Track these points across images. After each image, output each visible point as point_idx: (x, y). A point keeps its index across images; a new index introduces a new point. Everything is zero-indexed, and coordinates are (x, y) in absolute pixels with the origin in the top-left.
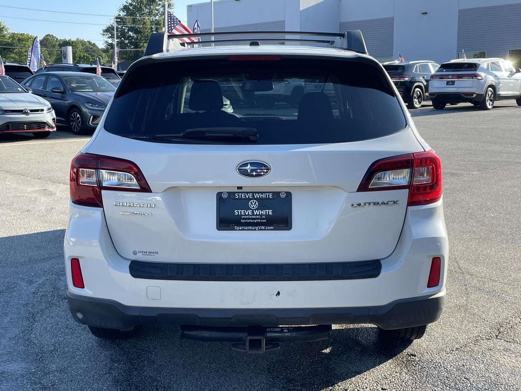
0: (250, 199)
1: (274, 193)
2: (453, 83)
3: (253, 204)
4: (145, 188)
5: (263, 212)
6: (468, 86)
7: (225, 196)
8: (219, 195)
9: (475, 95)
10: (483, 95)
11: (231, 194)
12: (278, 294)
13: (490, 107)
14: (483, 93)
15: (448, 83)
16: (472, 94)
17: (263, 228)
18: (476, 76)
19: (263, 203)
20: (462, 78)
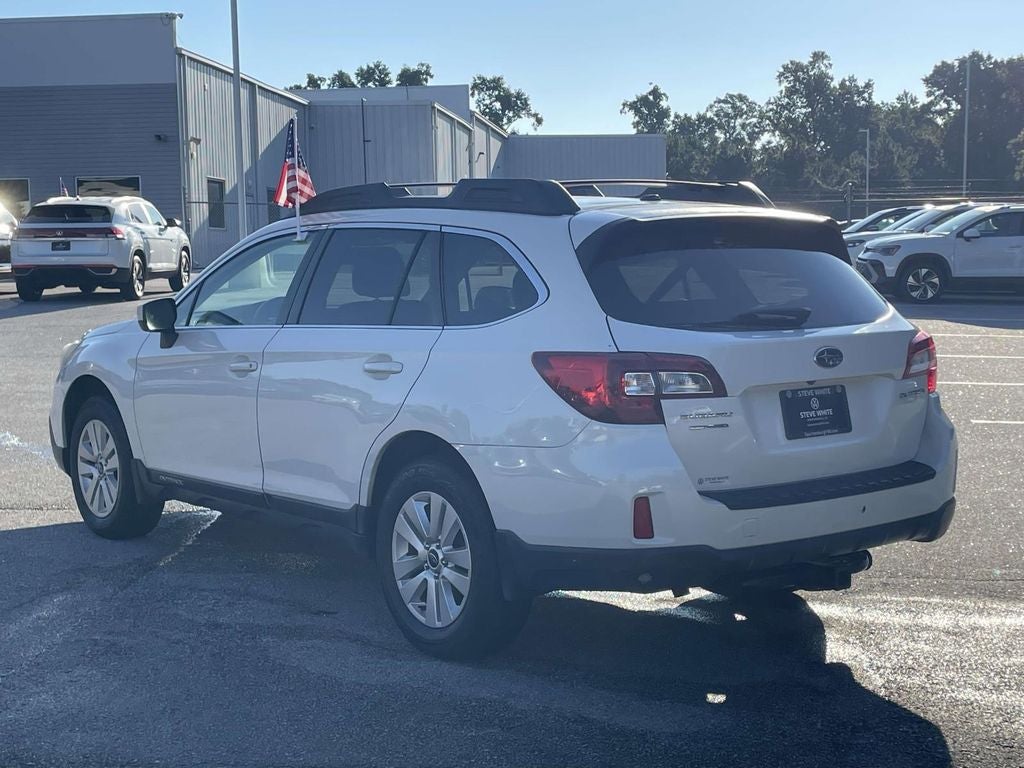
0: (811, 397)
1: (833, 388)
2: (67, 246)
3: (815, 403)
4: (720, 390)
5: (824, 412)
6: (98, 251)
7: (789, 395)
8: (783, 394)
9: (114, 271)
10: (128, 269)
11: (794, 392)
12: (864, 509)
13: (140, 294)
14: (128, 266)
15: (55, 246)
16: (109, 268)
17: (829, 431)
18: (110, 232)
19: (824, 402)
20: (85, 236)
